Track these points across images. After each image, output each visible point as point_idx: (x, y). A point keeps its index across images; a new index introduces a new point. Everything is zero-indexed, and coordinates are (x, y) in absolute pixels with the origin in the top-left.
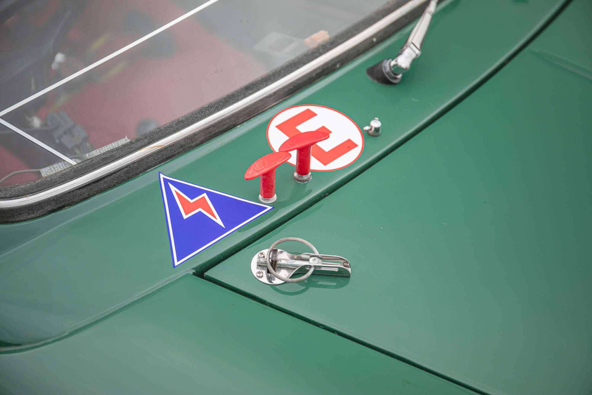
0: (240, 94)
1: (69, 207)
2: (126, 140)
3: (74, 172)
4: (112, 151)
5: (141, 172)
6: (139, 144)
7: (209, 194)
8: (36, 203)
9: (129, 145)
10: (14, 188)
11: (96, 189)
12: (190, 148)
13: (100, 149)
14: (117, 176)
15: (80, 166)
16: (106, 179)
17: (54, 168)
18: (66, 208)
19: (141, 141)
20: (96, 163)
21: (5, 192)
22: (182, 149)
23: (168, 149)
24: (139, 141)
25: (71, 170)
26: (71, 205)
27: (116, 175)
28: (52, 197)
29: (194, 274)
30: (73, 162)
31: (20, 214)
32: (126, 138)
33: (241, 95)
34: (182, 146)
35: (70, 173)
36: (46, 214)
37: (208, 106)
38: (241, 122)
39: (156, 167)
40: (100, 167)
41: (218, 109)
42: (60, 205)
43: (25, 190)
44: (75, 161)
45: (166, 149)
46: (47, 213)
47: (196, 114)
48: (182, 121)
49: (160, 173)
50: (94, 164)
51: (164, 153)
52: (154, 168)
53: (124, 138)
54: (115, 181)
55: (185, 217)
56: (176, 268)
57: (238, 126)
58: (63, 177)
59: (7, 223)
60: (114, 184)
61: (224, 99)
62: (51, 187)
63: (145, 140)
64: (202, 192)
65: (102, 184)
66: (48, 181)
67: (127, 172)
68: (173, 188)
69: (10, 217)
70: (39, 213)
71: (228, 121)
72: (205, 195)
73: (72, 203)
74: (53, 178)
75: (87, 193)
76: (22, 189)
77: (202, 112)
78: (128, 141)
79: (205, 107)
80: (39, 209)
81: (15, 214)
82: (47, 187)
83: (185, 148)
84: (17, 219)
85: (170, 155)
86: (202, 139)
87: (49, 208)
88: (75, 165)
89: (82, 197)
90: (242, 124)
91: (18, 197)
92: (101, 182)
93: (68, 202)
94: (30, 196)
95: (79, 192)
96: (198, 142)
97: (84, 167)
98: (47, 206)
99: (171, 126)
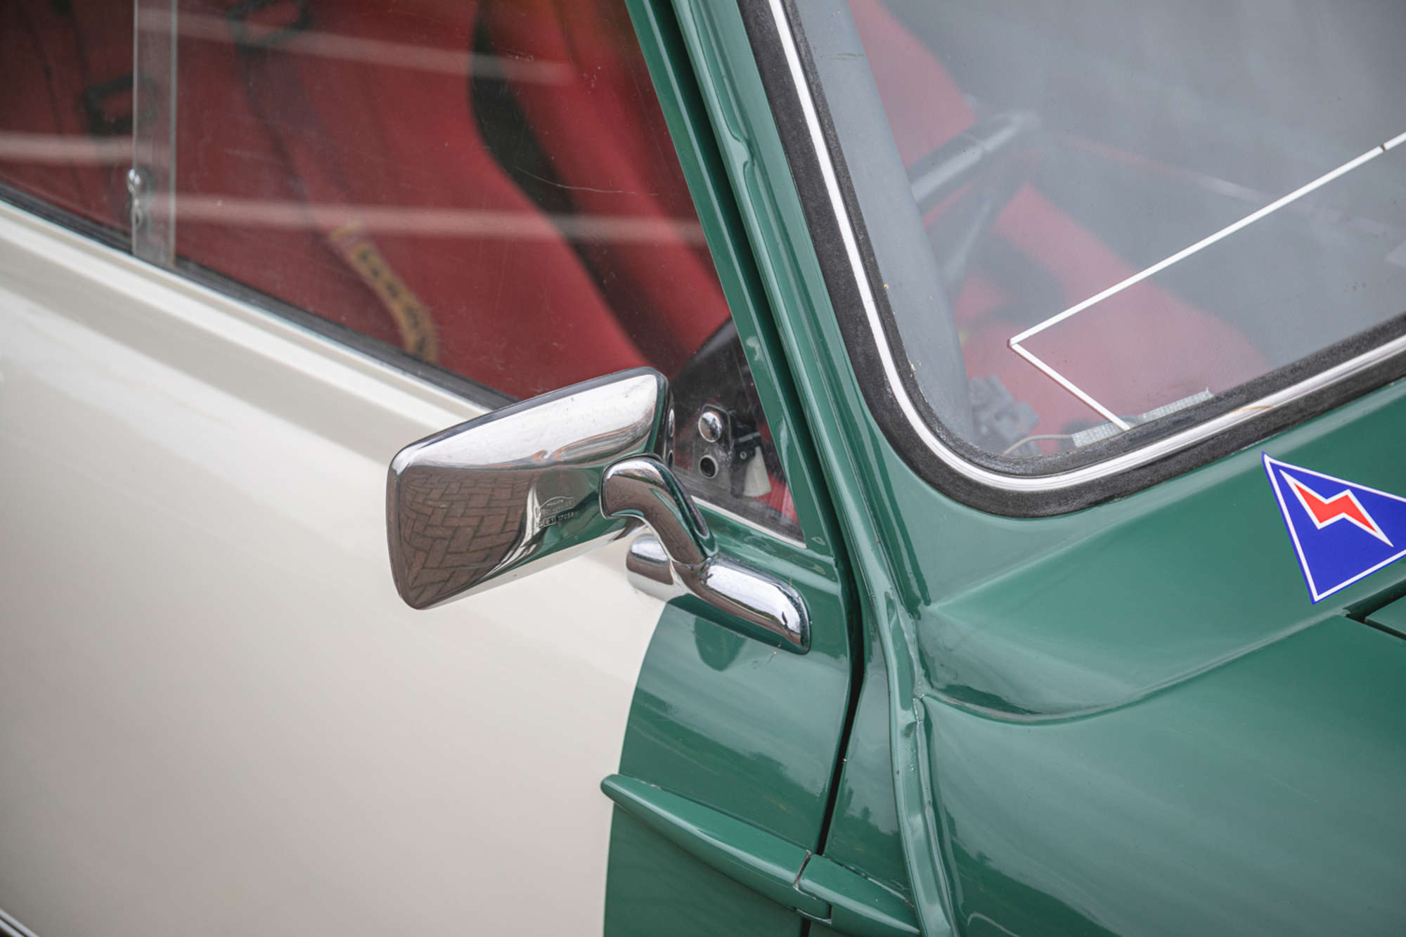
0: (1396, 328)
1: (1119, 499)
2: (1207, 395)
3: (1130, 440)
4: (1187, 410)
5: (1233, 450)
6: (1233, 401)
7: (1354, 490)
8: (1072, 487)
9: (1216, 402)
10: (1037, 460)
11: (1162, 472)
12: (1313, 415)
13: (1165, 406)
14: (1197, 453)
15: (1138, 432)
16: (1179, 457)
17: (1095, 434)
18: (1116, 500)
19: (1234, 396)
20: (1164, 428)
21: (1024, 466)
22: (1299, 416)
23: (1280, 413)
24: (1232, 397)
25: (1124, 437)
26: (1123, 497)
27: (1195, 451)
28: (1097, 479)
29: (1348, 616)
30: (1126, 427)
31: (1047, 503)
32: (1207, 391)
33: (1398, 329)
34: (1301, 410)
35: (1123, 442)
36: (1085, 508)
37: (1343, 345)
38: (1397, 376)
39: (1257, 443)
40: (1170, 435)
41: (1360, 351)
42: (1107, 494)
43: (1054, 465)
44: (1129, 425)
45: (1274, 412)
46: (1086, 506)
47: (1324, 358)
48: (1300, 368)
49: (1263, 453)
50: (1160, 430)
51: (1273, 419)
52: (1253, 445)
53: (1205, 390)
54: (1193, 461)
55: (1320, 526)
56: (1317, 604)
57: (1392, 384)
58: (1112, 448)
59: (1025, 517)
60: (1191, 465)
61: (1369, 334)
62: (1095, 462)
63: (1241, 395)
64: (1343, 488)
65: (1172, 466)
66: (1088, 452)
67: (1213, 448)
68: (1291, 481)
69: (1031, 507)
70: (1075, 504)
71: (1376, 373)
72: (1348, 493)
73: (1125, 492)
74: (1096, 448)
75: (1149, 478)
76: (1050, 462)
77: (1334, 354)
78: (1211, 396)
79: (1337, 346)
80: (1075, 499)
81: (1040, 503)
82: (1088, 462)
83: (1305, 413)
84: (1042, 512)
85: (1280, 425)
86: (1332, 400)
87: (1091, 497)
88: (1129, 431)
89: (1140, 484)
90: (1398, 381)
91: (1044, 474)
92: (1172, 461)
93: (1119, 491)
94: (1063, 474)
95: (1137, 474)
96: (1326, 405)
97: (1145, 433)
98: (1089, 493)
99: (1283, 376)
